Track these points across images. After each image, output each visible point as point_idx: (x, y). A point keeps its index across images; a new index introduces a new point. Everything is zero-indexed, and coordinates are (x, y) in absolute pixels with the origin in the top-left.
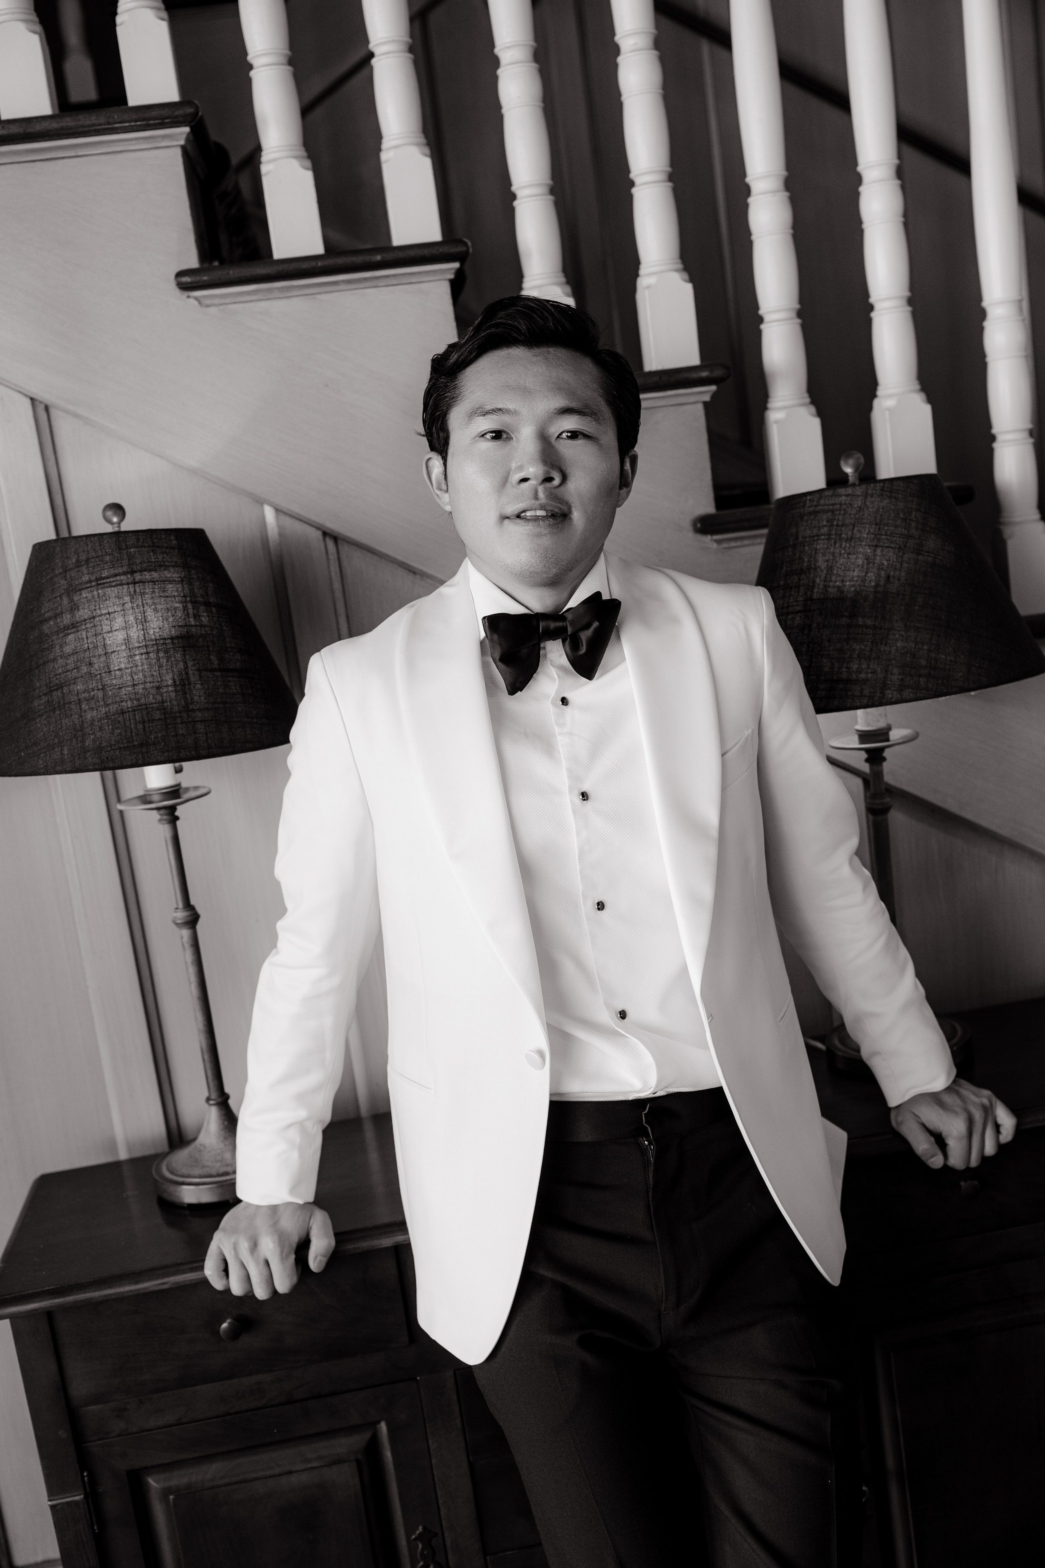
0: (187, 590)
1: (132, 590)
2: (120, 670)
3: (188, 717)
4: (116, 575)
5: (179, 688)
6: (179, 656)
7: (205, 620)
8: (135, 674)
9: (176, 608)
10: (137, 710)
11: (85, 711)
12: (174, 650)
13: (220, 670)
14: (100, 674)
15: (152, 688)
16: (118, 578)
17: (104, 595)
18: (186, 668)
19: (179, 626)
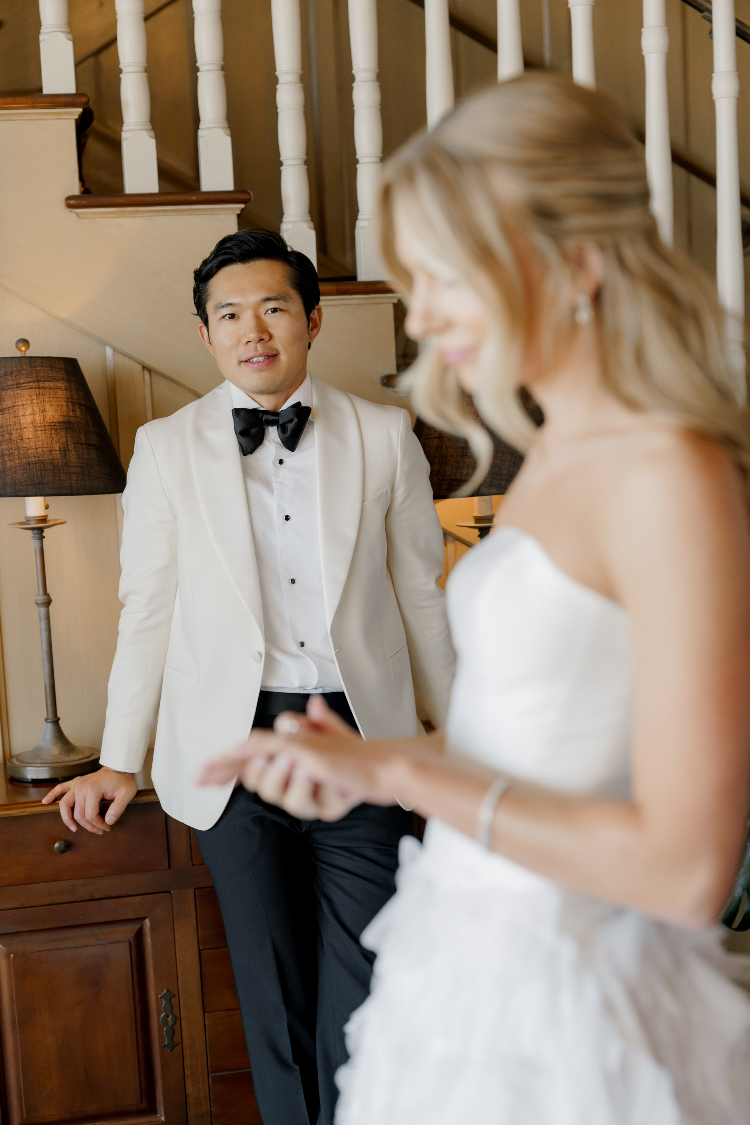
0: (69, 395)
1: (37, 392)
2: (28, 438)
3: (67, 470)
4: (29, 382)
5: (63, 452)
6: (63, 433)
7: (78, 413)
8: (38, 442)
9: (62, 405)
10: (37, 463)
11: (6, 461)
12: (61, 430)
13: (86, 444)
14: (16, 440)
15: (47, 451)
16: (30, 384)
17: (21, 393)
18: (67, 441)
19: (64, 416)
